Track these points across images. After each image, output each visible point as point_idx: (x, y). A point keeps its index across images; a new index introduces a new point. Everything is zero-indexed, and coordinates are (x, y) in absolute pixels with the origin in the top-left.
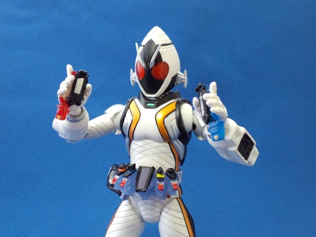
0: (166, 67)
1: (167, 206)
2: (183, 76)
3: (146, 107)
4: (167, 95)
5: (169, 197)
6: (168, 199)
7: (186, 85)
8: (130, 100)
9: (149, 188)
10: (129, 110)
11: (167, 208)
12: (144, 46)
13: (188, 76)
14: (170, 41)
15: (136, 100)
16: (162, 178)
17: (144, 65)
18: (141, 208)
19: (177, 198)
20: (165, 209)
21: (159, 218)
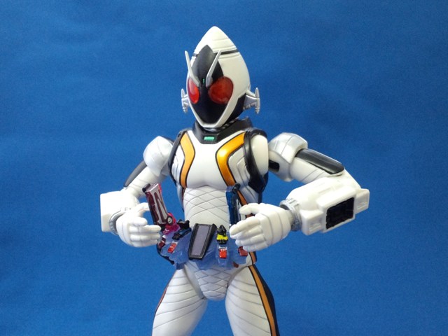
0: (230, 84)
1: (236, 278)
2: (254, 97)
3: (203, 142)
4: (232, 123)
5: (237, 266)
6: (235, 269)
7: (258, 109)
8: (182, 132)
9: (207, 254)
10: (179, 147)
11: (236, 280)
12: (197, 56)
13: (261, 96)
14: (234, 47)
15: (190, 132)
16: (224, 241)
17: (197, 83)
18: (201, 282)
19: (249, 267)
20: (233, 282)
21: (226, 294)
